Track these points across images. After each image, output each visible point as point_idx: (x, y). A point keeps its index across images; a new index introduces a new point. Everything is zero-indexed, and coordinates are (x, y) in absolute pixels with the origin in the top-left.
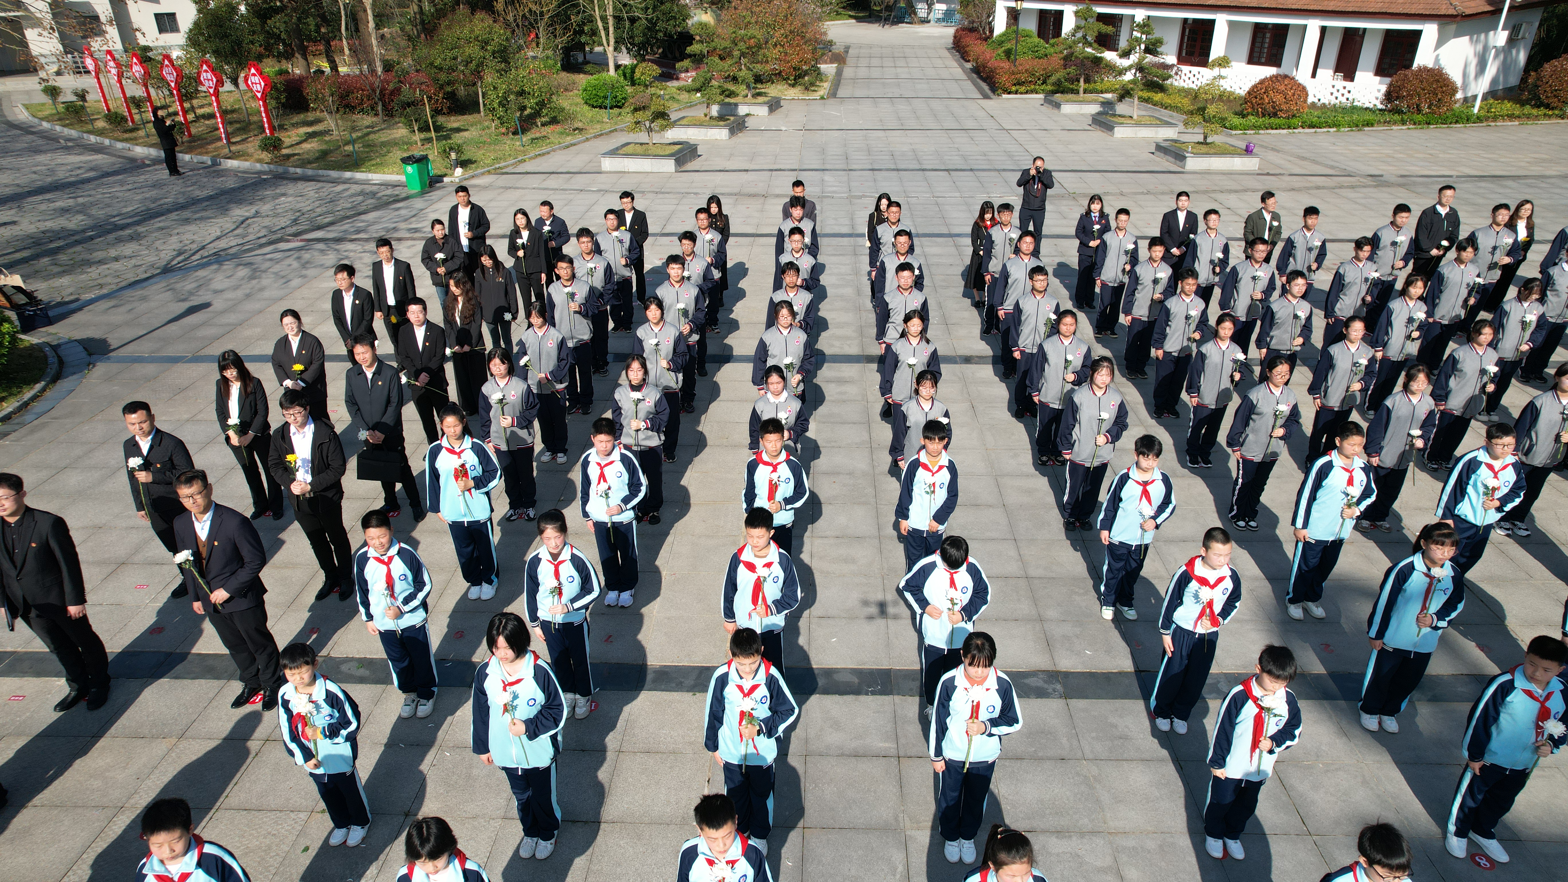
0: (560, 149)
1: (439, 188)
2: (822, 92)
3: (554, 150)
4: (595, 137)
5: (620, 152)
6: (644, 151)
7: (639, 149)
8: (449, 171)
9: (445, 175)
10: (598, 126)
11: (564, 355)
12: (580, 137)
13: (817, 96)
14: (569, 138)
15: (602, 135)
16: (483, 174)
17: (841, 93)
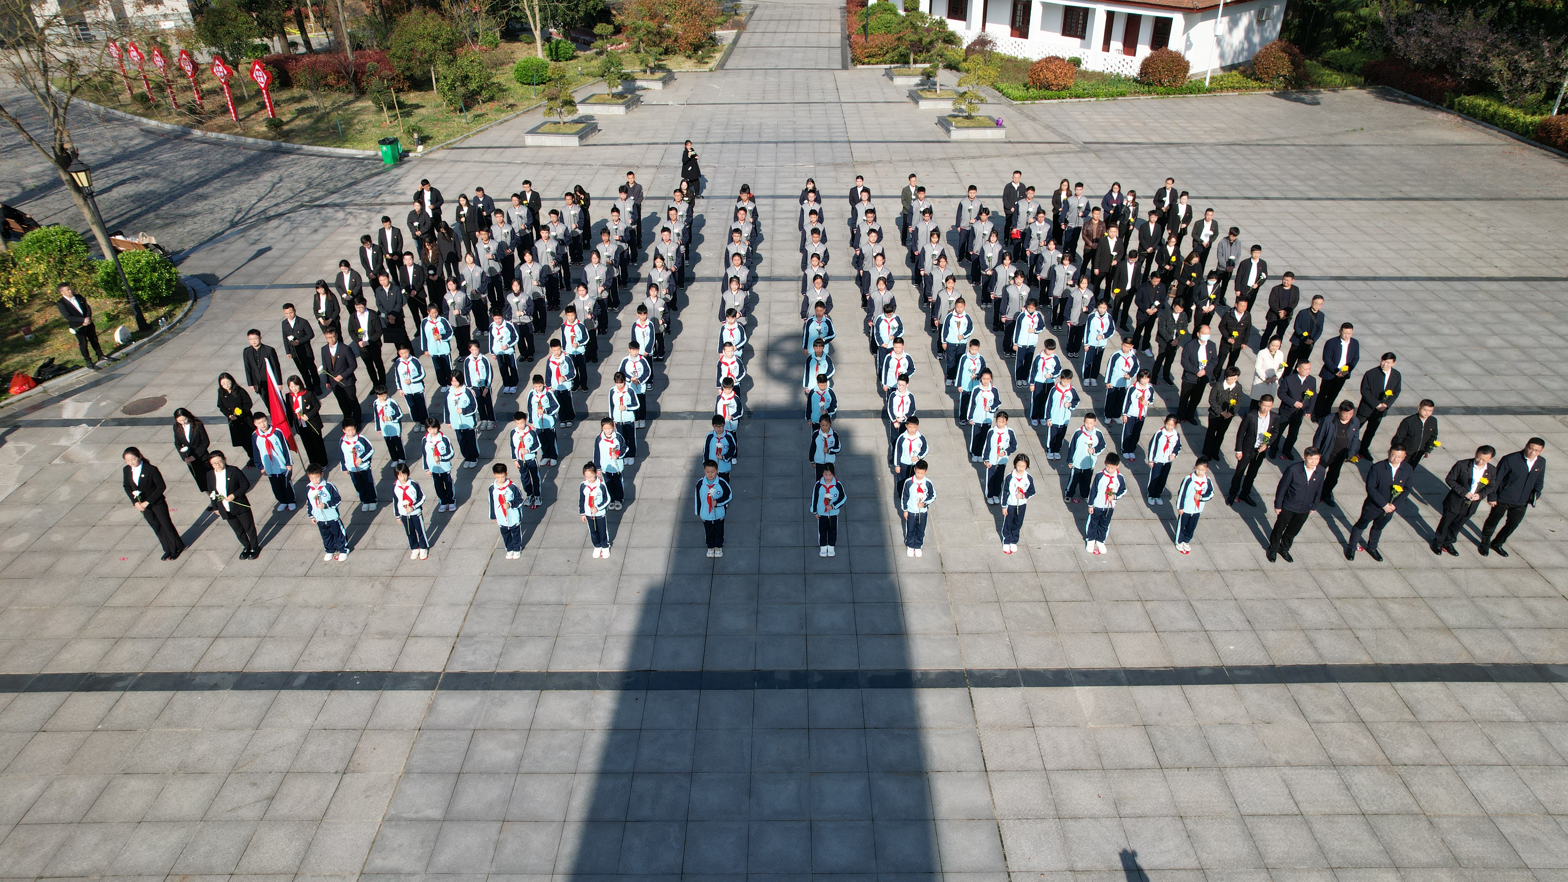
0: (496, 125)
1: (406, 162)
2: (713, 64)
3: (491, 127)
4: (524, 113)
5: (539, 131)
6: (557, 129)
7: (553, 128)
8: (413, 147)
9: (409, 151)
10: (527, 103)
11: (484, 280)
12: (512, 114)
13: (706, 68)
14: (503, 115)
15: (529, 111)
16: (438, 149)
17: (729, 65)
